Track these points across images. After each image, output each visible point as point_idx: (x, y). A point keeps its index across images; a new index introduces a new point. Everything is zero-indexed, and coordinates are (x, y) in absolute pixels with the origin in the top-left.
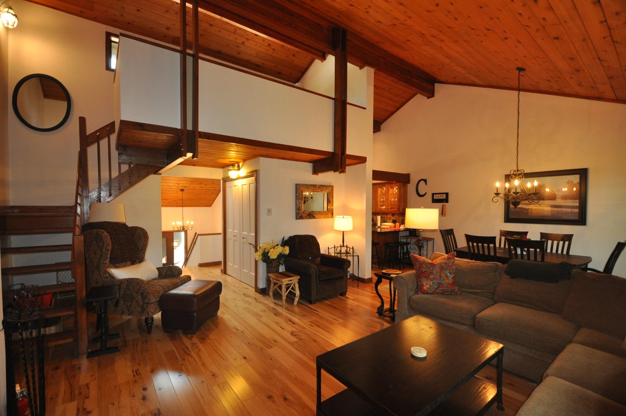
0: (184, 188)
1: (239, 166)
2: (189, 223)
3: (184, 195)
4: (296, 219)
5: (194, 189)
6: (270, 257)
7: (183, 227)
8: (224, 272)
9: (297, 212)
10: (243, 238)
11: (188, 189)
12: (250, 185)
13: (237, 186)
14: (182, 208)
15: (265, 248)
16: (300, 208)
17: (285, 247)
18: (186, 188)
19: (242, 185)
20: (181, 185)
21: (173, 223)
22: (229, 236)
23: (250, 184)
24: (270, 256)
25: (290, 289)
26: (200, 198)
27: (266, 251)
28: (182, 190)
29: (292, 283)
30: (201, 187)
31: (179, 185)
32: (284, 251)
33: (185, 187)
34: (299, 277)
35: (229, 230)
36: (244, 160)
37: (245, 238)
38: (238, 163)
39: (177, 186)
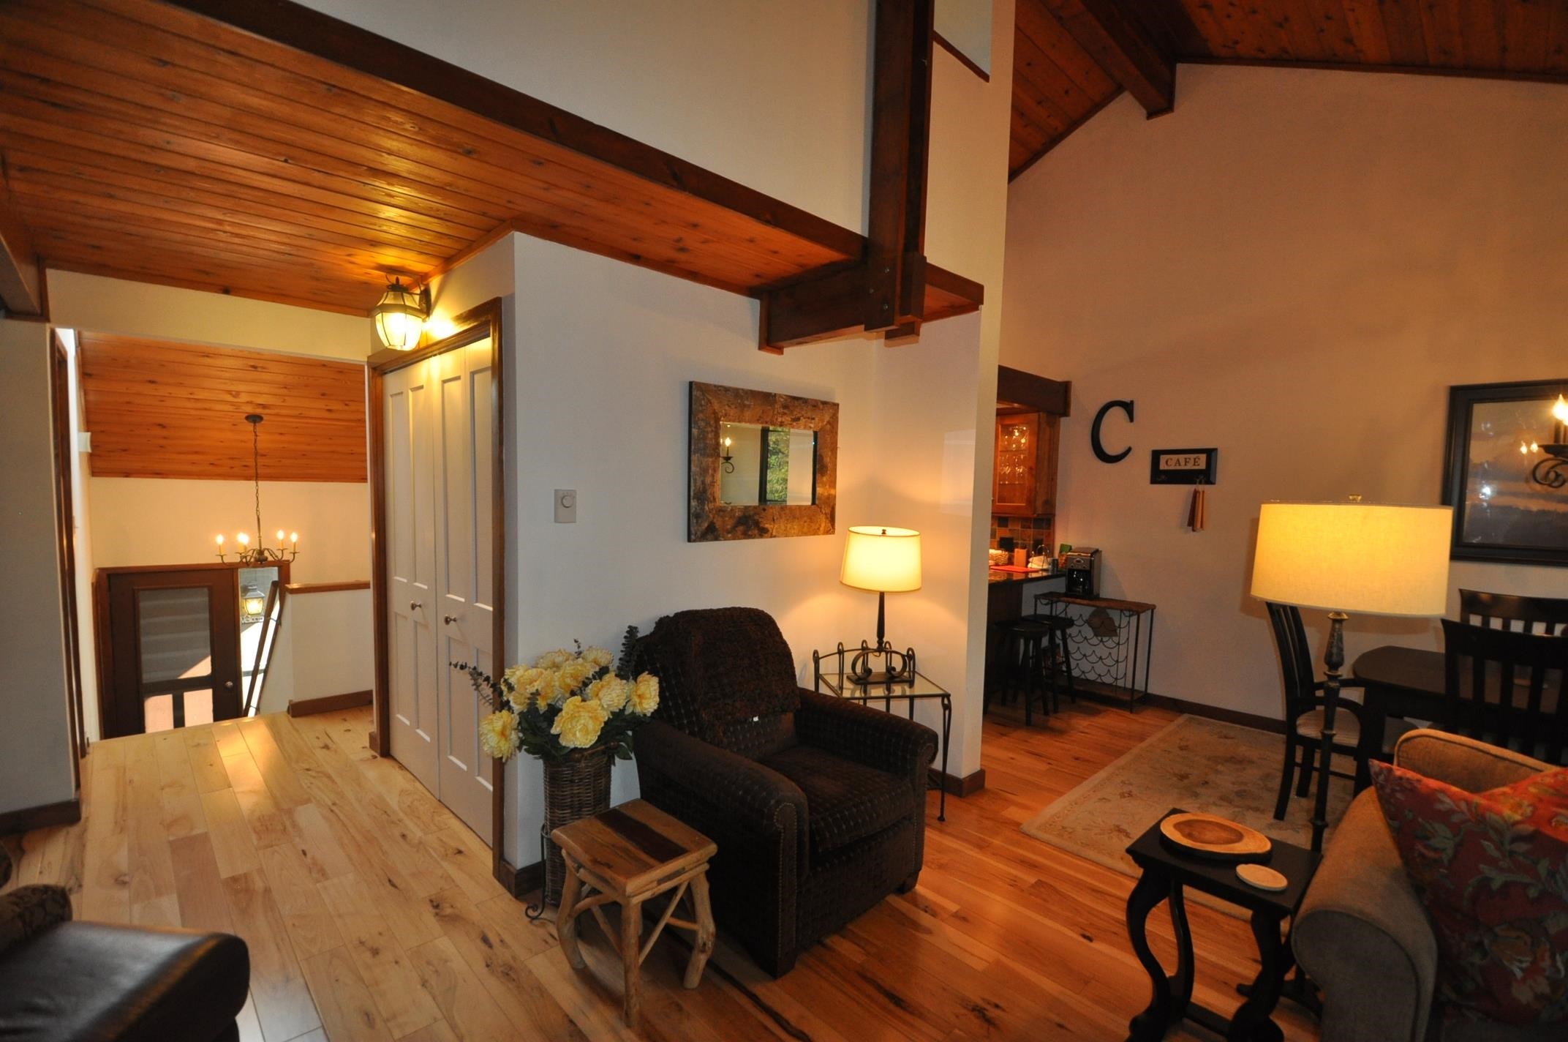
0: (259, 411)
1: (426, 294)
2: (284, 537)
3: (262, 437)
4: (689, 540)
5: (300, 416)
6: (563, 742)
7: (261, 552)
8: (383, 746)
9: (692, 511)
10: (447, 621)
11: (277, 415)
12: (476, 377)
13: (421, 387)
14: (253, 483)
15: (536, 694)
16: (705, 491)
17: (640, 678)
18: (267, 411)
19: (445, 382)
20: (244, 398)
21: (220, 539)
22: (398, 603)
23: (473, 374)
24: (558, 736)
25: (667, 918)
26: (333, 452)
27: (542, 705)
28: (254, 419)
29: (680, 885)
30: (329, 411)
31: (234, 397)
32: (636, 700)
33: (264, 406)
34: (712, 848)
35: (398, 579)
36: (447, 262)
37: (455, 620)
38: (422, 278)
39: (232, 404)
